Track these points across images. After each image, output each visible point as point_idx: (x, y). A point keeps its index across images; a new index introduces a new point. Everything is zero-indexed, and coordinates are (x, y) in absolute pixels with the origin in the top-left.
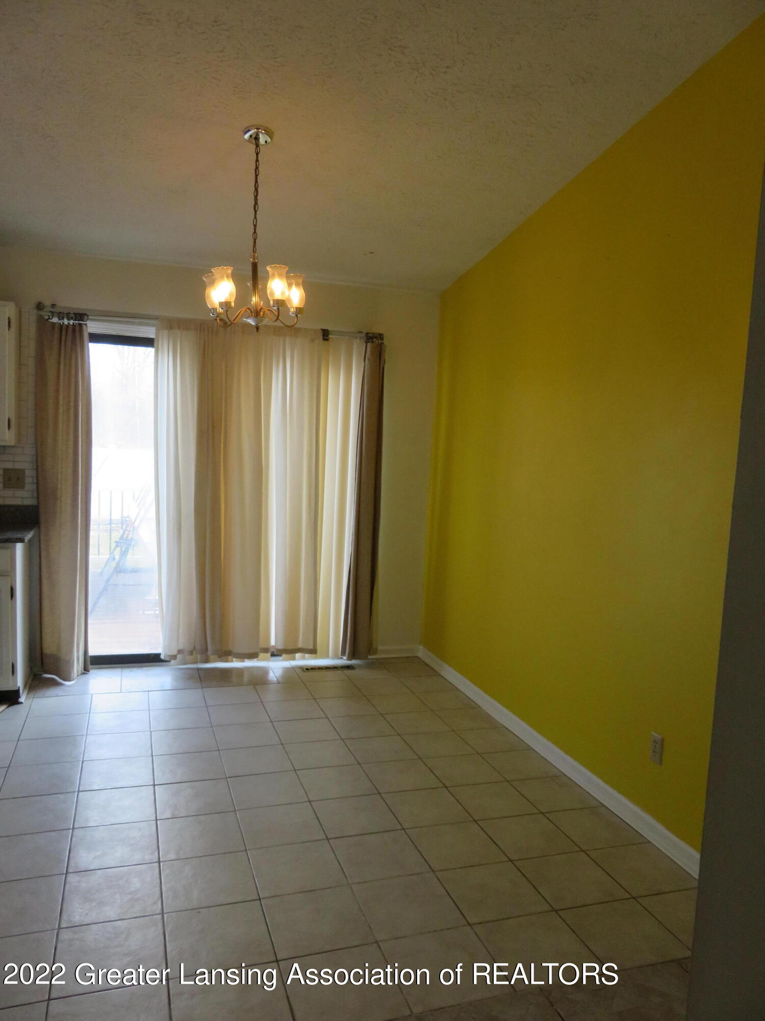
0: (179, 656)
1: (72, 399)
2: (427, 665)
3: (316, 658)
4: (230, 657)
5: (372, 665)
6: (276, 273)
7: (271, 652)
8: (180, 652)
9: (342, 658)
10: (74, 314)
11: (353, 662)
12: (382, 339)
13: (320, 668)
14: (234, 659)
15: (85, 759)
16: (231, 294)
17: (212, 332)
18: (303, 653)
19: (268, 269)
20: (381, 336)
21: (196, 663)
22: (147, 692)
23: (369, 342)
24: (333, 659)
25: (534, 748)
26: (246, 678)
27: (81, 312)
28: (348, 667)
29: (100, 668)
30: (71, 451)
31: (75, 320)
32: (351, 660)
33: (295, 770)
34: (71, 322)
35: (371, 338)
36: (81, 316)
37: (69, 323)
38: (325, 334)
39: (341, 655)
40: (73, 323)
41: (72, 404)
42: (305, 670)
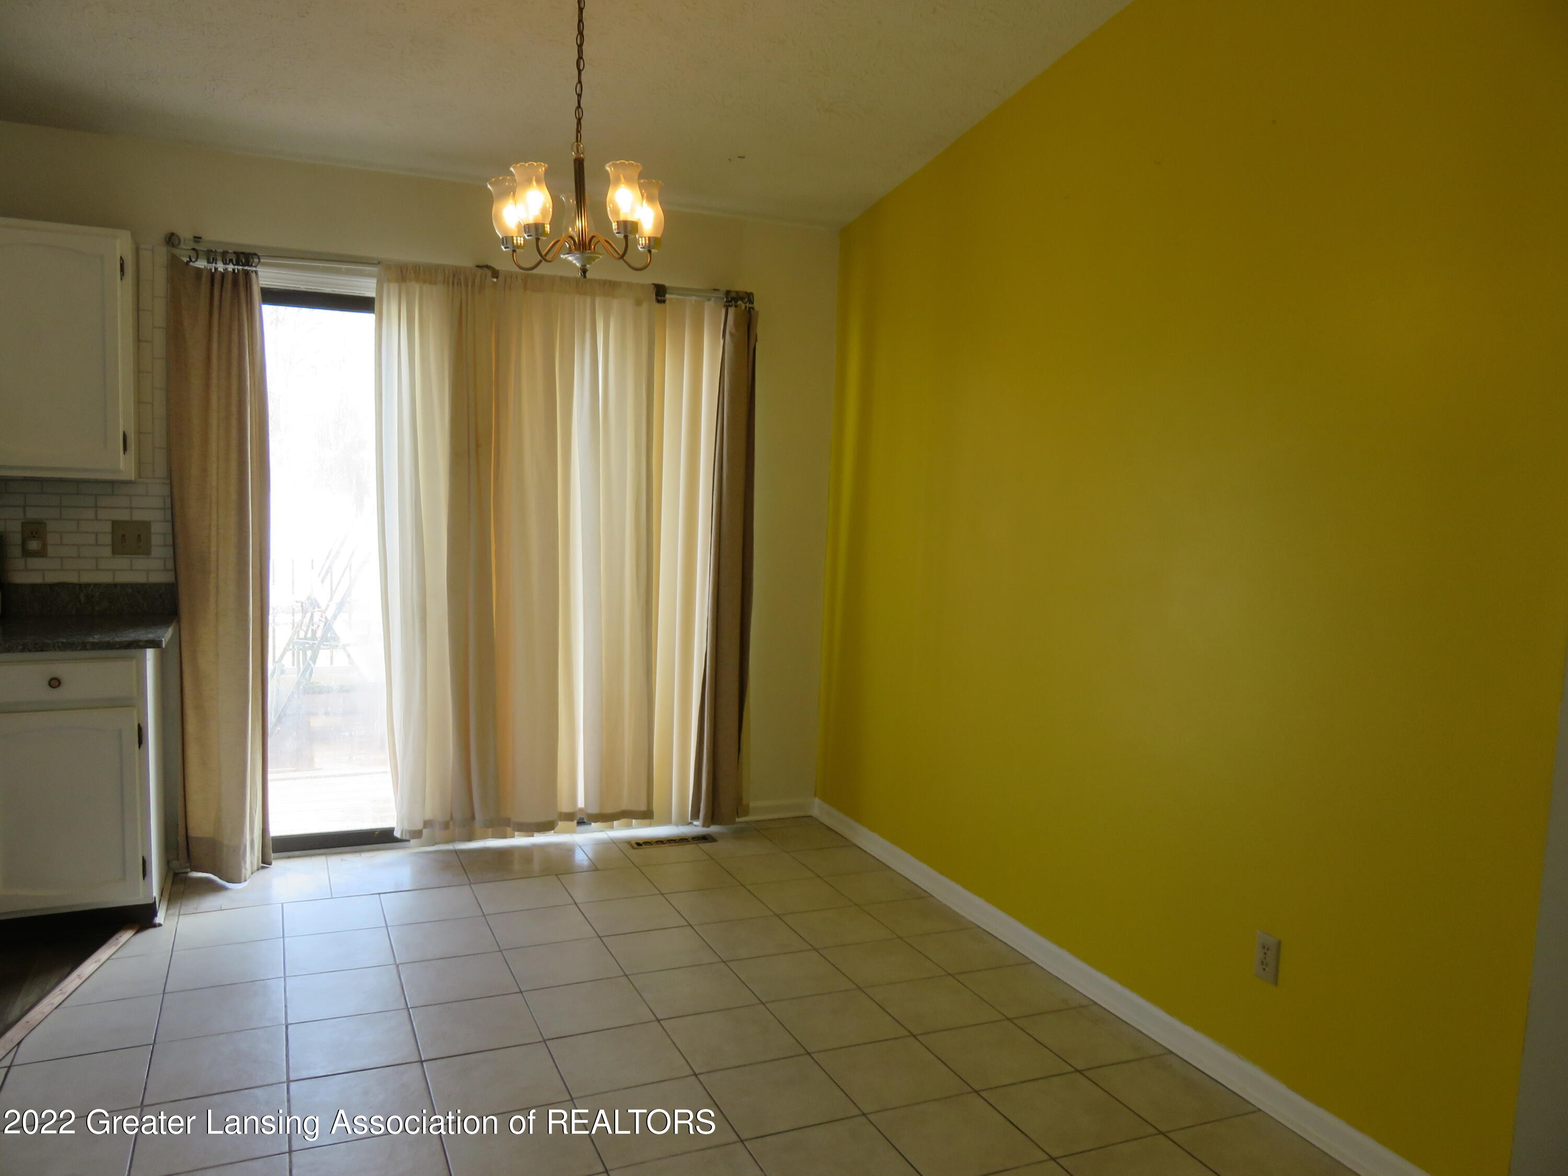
0: (425, 831)
1: (234, 399)
2: (829, 829)
3: (650, 825)
4: (509, 830)
5: (741, 834)
6: (622, 176)
7: (578, 818)
8: (427, 824)
9: (691, 823)
10: (234, 253)
11: (714, 829)
12: (751, 302)
13: (660, 842)
14: (516, 833)
15: (289, 1021)
16: (544, 211)
17: (473, 285)
18: (628, 818)
19: (608, 169)
20: (749, 297)
21: (451, 841)
22: (378, 895)
23: (731, 306)
24: (677, 825)
25: (1034, 960)
26: (536, 866)
27: (247, 251)
28: (704, 838)
29: (289, 857)
30: (233, 489)
31: (237, 264)
32: (708, 827)
33: (659, 1021)
34: (230, 267)
35: (733, 299)
36: (245, 258)
37: (226, 270)
38: (660, 292)
39: (691, 819)
40: (234, 270)
41: (234, 409)
42: (636, 846)
